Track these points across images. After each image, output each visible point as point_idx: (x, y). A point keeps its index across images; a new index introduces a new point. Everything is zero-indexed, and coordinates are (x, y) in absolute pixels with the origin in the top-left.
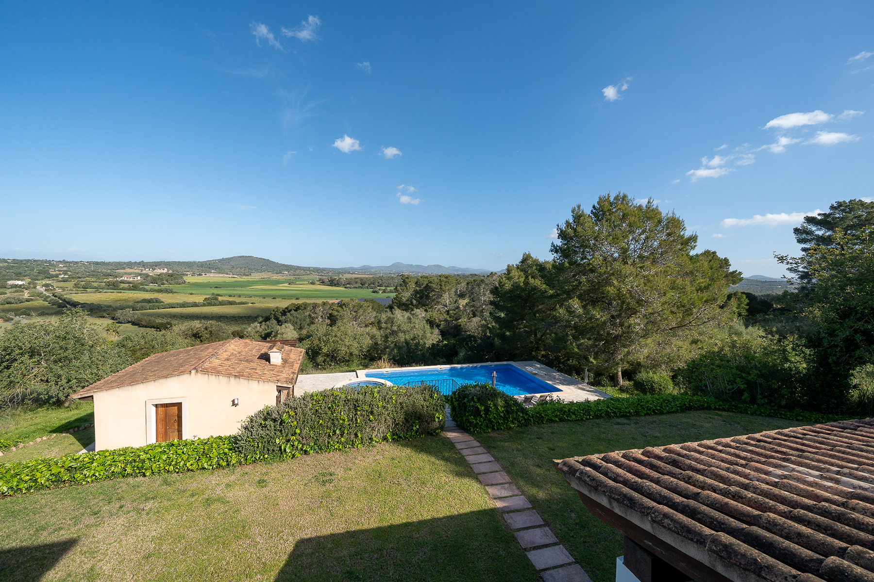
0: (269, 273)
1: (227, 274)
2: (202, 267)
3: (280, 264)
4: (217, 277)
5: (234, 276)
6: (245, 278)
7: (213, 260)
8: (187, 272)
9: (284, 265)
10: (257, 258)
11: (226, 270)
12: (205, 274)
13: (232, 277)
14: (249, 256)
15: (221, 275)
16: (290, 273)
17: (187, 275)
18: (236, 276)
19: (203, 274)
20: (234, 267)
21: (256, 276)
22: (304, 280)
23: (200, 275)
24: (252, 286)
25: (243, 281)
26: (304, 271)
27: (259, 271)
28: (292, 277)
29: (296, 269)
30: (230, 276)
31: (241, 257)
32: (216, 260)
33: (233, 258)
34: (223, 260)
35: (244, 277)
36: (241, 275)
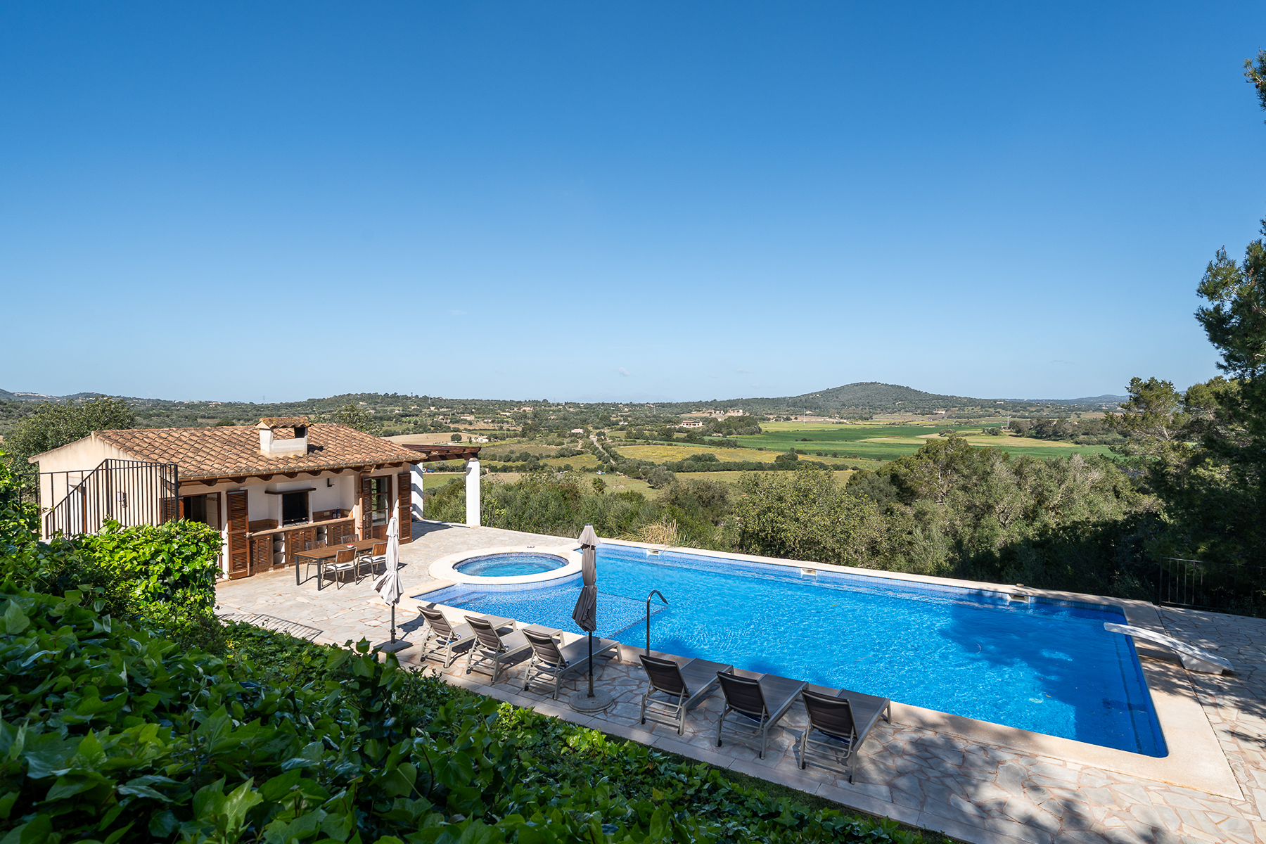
0: (908, 414)
1: (831, 417)
2: (794, 406)
3: (930, 395)
4: (813, 422)
5: (842, 420)
6: (861, 424)
7: (812, 394)
8: (771, 414)
9: (938, 398)
10: (886, 385)
11: (832, 411)
12: (796, 418)
13: (837, 423)
14: (872, 383)
15: (820, 419)
16: (949, 413)
17: (769, 419)
18: (845, 421)
19: (793, 417)
20: (845, 405)
21: (881, 420)
22: (976, 427)
23: (788, 419)
24: (866, 438)
25: (855, 430)
26: (982, 407)
27: (889, 411)
28: (953, 422)
29: (965, 405)
30: (835, 420)
31: (857, 385)
32: (816, 393)
33: (843, 387)
34: (828, 391)
35: (860, 422)
36: (854, 418)
